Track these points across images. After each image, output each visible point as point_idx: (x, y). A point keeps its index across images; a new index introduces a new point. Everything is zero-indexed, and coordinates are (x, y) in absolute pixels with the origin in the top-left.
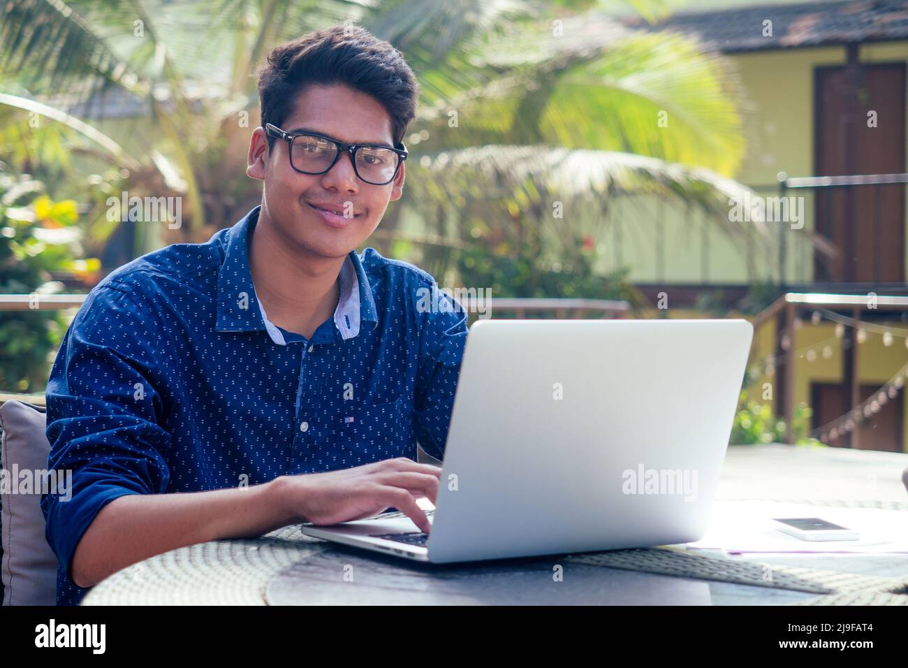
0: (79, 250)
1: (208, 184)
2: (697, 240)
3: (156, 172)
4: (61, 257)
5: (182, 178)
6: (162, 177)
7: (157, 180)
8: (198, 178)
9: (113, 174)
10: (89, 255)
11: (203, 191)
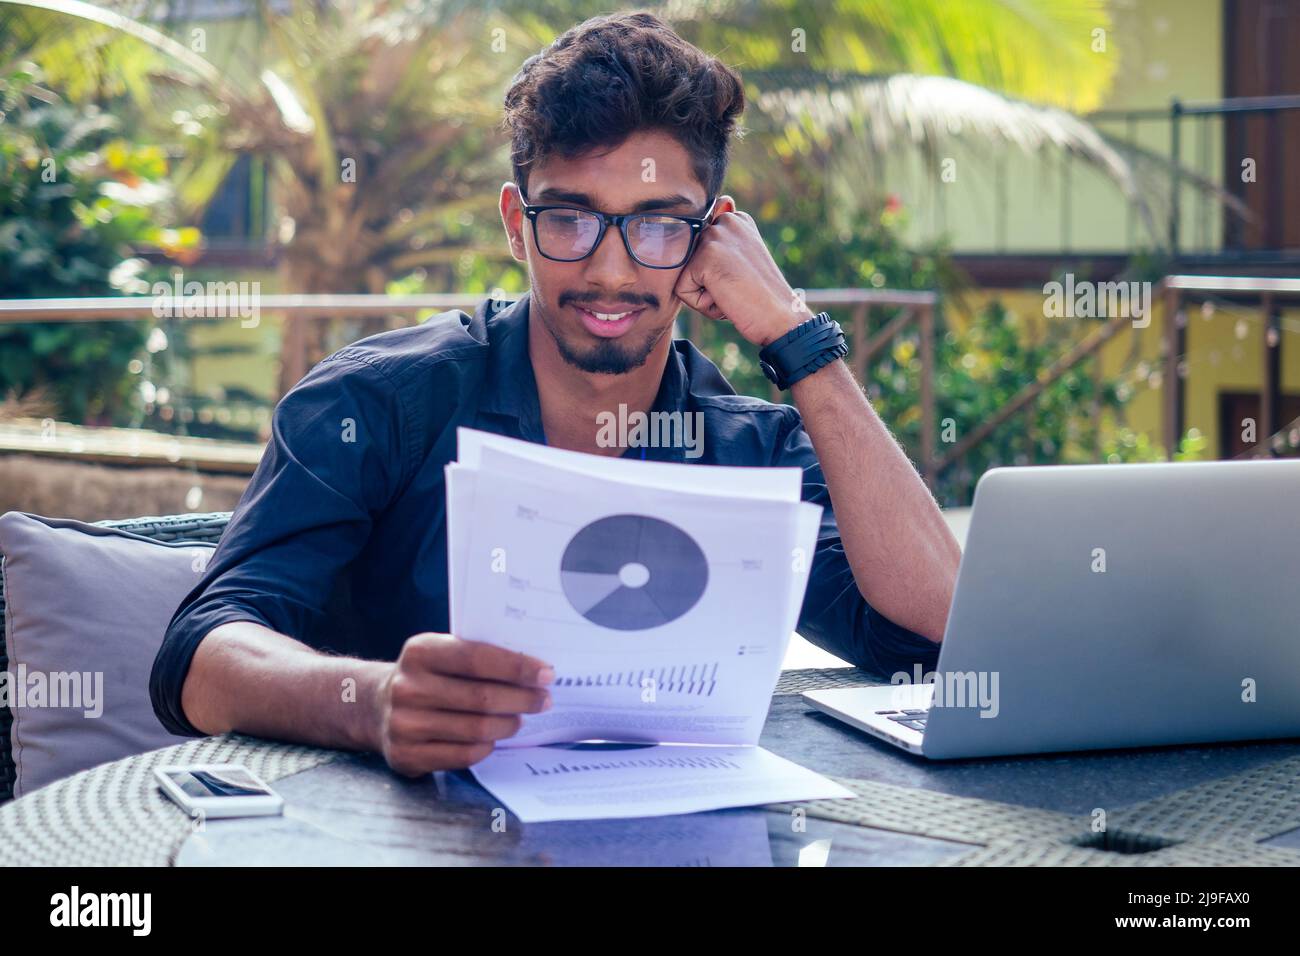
0: (167, 214)
1: (343, 122)
2: (1056, 178)
3: (270, 104)
4: (144, 225)
5: (308, 112)
6: (280, 114)
7: (270, 118)
8: (329, 115)
9: (207, 111)
10: (183, 221)
11: (335, 132)
